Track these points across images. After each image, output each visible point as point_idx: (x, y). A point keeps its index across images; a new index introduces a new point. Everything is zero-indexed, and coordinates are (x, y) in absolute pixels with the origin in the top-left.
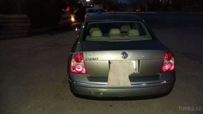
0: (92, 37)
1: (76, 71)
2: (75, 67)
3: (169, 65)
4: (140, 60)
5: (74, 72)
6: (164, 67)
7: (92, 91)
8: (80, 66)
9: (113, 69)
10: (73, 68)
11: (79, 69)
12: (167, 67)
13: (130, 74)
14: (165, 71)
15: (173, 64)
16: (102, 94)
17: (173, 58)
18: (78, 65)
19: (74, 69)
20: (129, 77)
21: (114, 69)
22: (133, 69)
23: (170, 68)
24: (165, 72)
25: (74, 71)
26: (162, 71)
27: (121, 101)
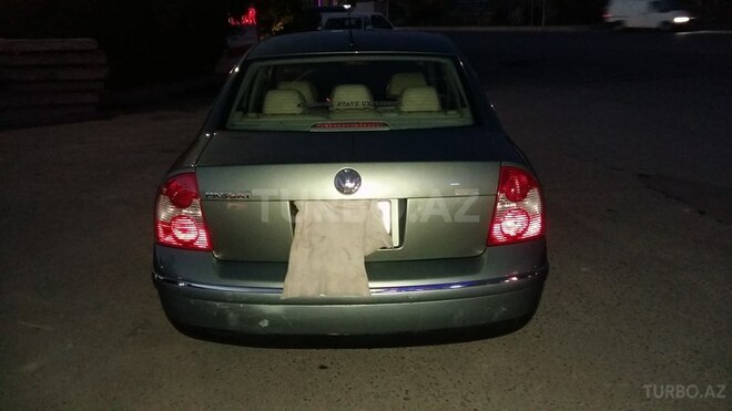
0: (266, 115)
1: (176, 239)
2: (170, 224)
3: (522, 218)
4: (406, 200)
5: (169, 245)
6: (496, 227)
7: (231, 315)
8: (189, 221)
9: (306, 231)
10: (163, 228)
11: (185, 231)
12: (510, 226)
13: (369, 251)
14: (501, 238)
15: (534, 215)
16: (265, 323)
17: (534, 193)
18: (180, 217)
19: (168, 231)
20: (366, 263)
21: (310, 234)
22: (379, 233)
23: (526, 230)
24: (502, 244)
25: (169, 239)
26: (490, 241)
27: (366, 350)
